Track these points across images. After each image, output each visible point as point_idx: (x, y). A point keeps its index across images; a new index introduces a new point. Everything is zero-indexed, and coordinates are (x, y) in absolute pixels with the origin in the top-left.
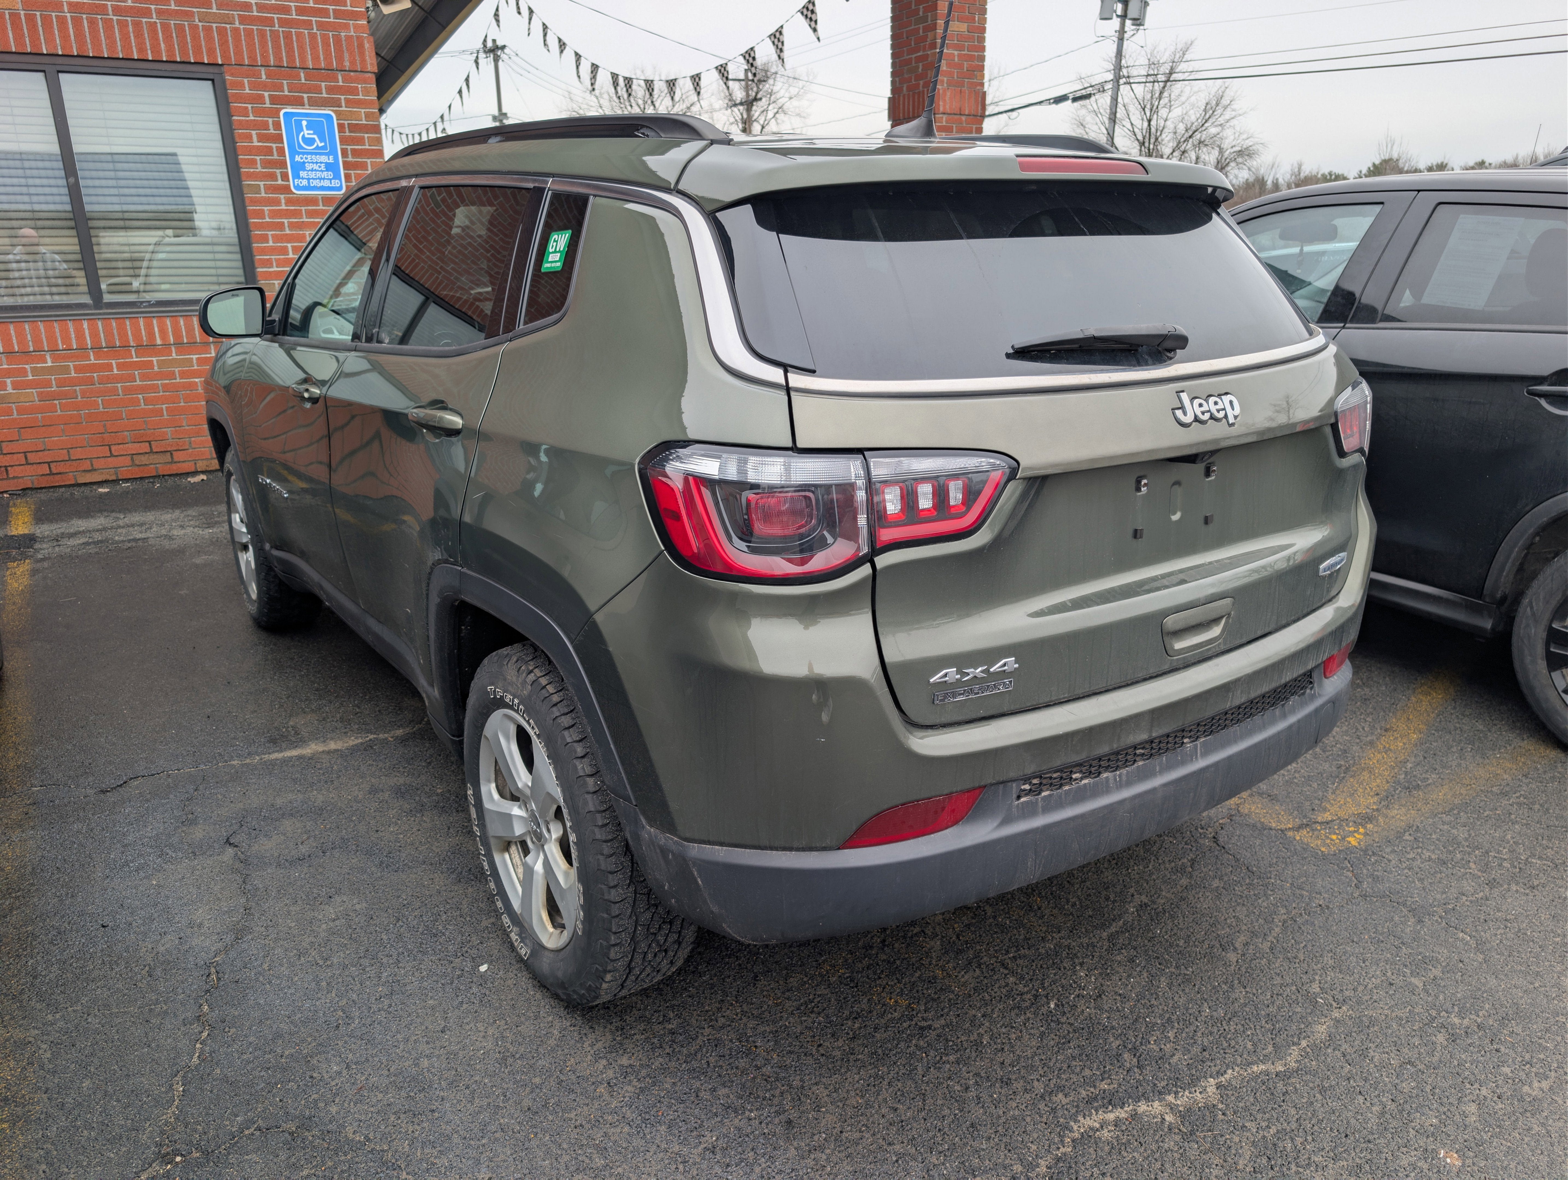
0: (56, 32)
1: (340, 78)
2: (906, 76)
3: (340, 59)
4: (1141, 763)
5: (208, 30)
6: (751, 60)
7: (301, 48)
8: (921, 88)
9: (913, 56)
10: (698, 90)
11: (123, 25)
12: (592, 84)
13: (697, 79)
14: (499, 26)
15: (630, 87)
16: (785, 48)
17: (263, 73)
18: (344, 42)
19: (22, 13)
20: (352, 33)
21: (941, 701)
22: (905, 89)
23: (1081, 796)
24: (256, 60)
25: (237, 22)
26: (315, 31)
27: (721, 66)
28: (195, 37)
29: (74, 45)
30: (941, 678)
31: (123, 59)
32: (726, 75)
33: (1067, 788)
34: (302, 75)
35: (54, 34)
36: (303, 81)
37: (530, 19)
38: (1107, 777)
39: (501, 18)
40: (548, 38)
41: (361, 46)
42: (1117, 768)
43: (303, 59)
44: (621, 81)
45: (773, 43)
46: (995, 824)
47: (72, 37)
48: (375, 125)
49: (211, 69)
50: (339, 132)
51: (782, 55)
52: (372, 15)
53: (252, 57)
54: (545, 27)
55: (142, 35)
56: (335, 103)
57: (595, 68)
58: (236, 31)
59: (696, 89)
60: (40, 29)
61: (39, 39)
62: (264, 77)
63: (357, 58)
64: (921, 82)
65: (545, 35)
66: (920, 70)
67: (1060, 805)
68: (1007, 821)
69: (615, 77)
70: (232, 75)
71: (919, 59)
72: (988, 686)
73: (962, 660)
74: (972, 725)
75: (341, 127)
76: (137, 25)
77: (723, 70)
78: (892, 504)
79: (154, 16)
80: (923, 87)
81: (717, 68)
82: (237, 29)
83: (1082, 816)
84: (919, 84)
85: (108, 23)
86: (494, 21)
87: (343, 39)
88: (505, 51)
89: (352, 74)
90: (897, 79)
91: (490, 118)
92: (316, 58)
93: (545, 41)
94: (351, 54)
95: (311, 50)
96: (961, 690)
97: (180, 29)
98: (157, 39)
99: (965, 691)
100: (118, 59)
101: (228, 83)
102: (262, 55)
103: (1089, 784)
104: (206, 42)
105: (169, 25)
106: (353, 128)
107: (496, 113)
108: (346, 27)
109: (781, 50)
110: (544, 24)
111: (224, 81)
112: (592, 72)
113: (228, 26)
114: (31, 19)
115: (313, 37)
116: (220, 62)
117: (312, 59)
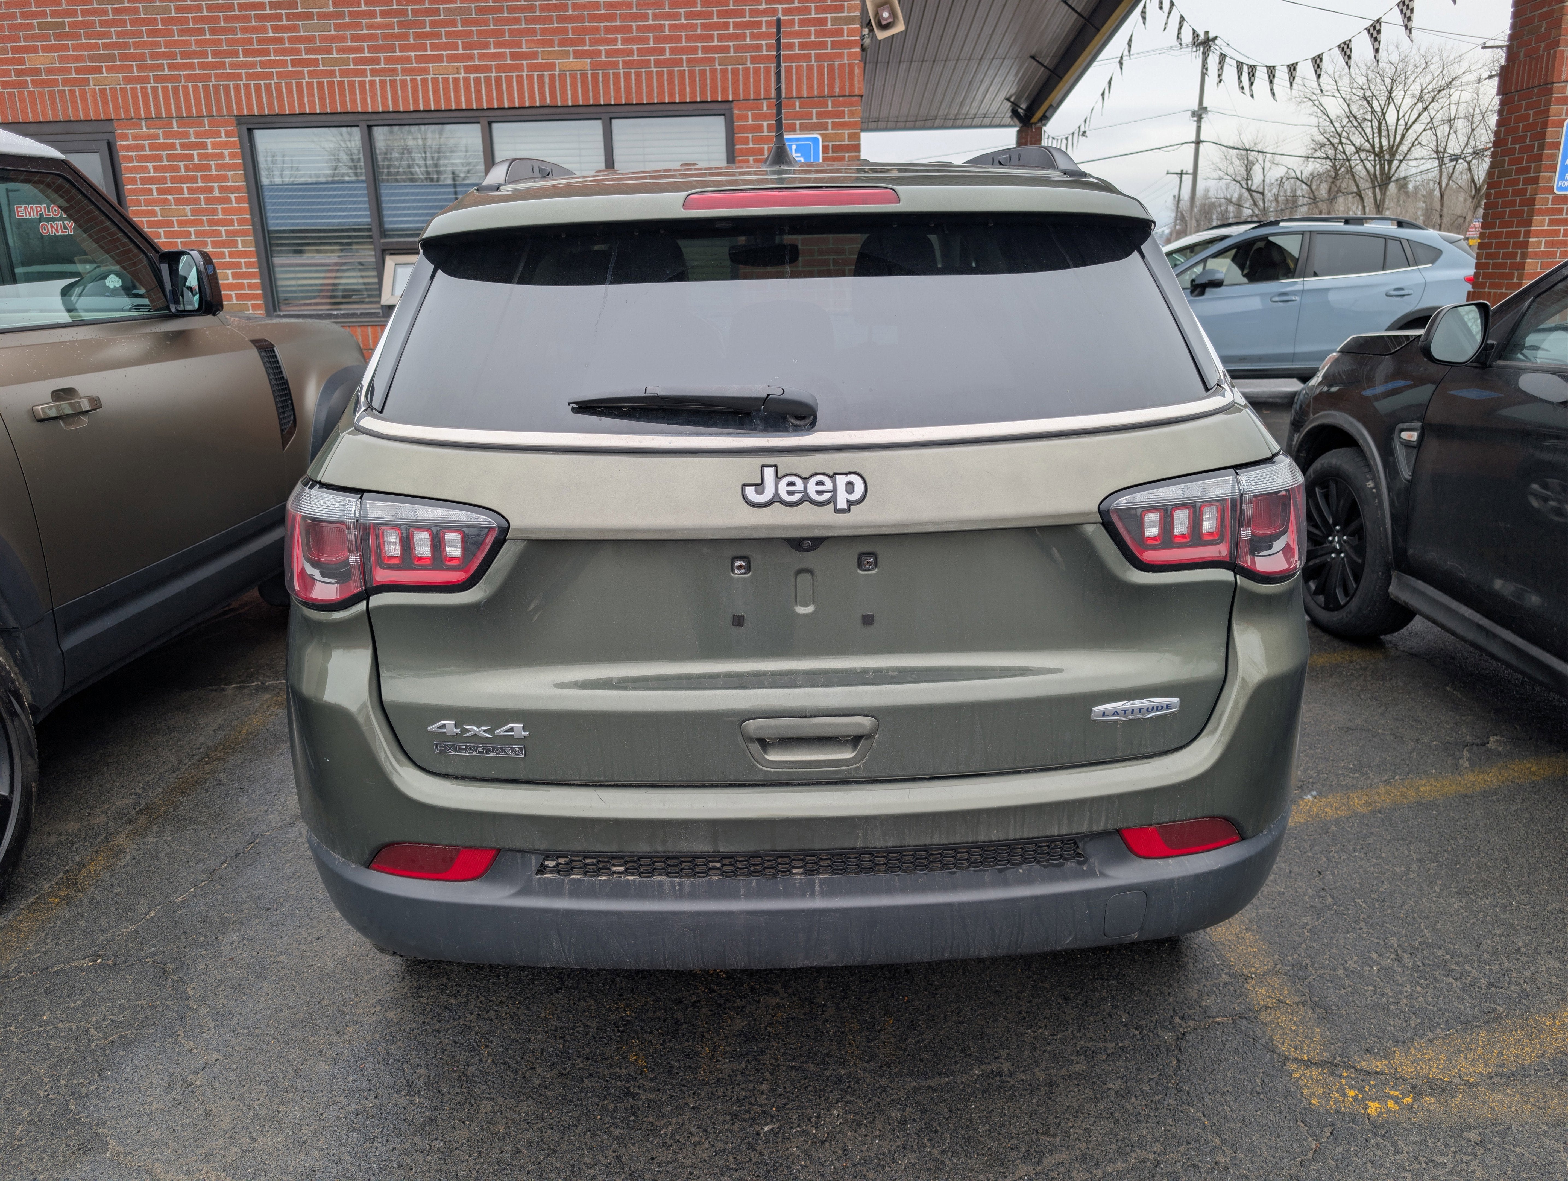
0: (612, 86)
1: (830, 104)
2: (1525, 38)
3: (831, 86)
4: (715, 878)
5: (724, 72)
6: (1375, 34)
7: (799, 79)
8: (1541, 52)
9: (1537, 13)
10: (1318, 73)
11: (660, 74)
12: (1219, 76)
13: (1318, 61)
14: (1144, 23)
15: (1253, 75)
16: (1415, 17)
17: (765, 105)
18: (836, 71)
19: (589, 72)
20: (846, 61)
21: (441, 751)
22: (1522, 54)
23: (621, 892)
24: (760, 94)
25: (749, 63)
26: (813, 62)
27: (1345, 43)
28: (714, 79)
29: (623, 96)
30: (439, 728)
31: (657, 103)
32: (1348, 53)
33: (603, 878)
34: (797, 104)
35: (609, 88)
36: (798, 109)
37: (1169, 13)
38: (660, 881)
39: (1148, 16)
40: (1183, 30)
41: (851, 72)
42: (679, 874)
43: (799, 89)
44: (1245, 68)
45: (1401, 11)
46: (512, 891)
47: (623, 89)
48: (855, 145)
49: (723, 106)
50: (823, 153)
51: (1409, 24)
52: (867, 41)
53: (758, 92)
54: (1182, 19)
55: (674, 82)
56: (824, 127)
57: (1223, 57)
58: (747, 70)
59: (1316, 71)
60: (601, 85)
61: (599, 93)
62: (765, 108)
63: (847, 84)
64: (1542, 45)
65: (1180, 28)
66: (1543, 29)
67: (592, 894)
68: (525, 892)
69: (1240, 65)
70: (739, 109)
71: (1543, 16)
72: (494, 748)
73: (462, 715)
74: (485, 784)
75: (825, 148)
76: (671, 74)
77: (1346, 47)
78: (393, 547)
79: (685, 65)
80: (1544, 51)
81: (1339, 46)
82: (748, 69)
83: (618, 914)
84: (1540, 47)
85: (649, 75)
86: (1140, 19)
87: (836, 66)
88: (1216, 42)
89: (841, 99)
90: (1515, 43)
91: (1190, 113)
92: (810, 87)
93: (1179, 33)
94: (842, 80)
95: (807, 80)
96: (463, 745)
97: (703, 73)
98: (684, 84)
99: (467, 747)
100: (654, 104)
101: (735, 117)
102: (765, 89)
103: (634, 881)
104: (722, 82)
105: (694, 71)
106: (836, 148)
107: (1196, 107)
108: (841, 56)
109: (1409, 19)
110: (1182, 17)
111: (732, 115)
112: (1220, 63)
113: (741, 67)
114: (595, 77)
115: (810, 68)
116: (731, 99)
117: (807, 88)
